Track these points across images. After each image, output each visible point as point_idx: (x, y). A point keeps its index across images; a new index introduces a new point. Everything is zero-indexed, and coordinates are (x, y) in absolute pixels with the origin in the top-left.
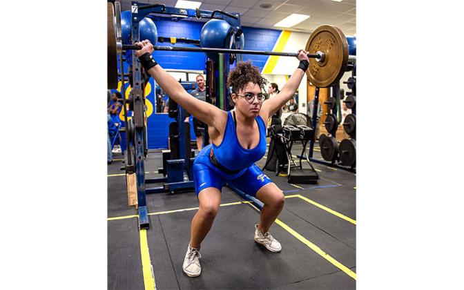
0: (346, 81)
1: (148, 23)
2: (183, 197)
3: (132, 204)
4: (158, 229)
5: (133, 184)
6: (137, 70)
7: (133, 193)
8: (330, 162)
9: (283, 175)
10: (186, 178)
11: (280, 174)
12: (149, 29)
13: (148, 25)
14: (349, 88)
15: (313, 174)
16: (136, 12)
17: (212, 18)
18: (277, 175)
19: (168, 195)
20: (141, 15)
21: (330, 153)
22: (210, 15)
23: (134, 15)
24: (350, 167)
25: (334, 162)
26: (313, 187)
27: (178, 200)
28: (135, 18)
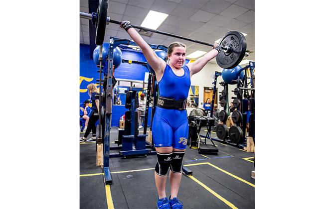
0: (234, 90)
1: (117, 50)
2: (132, 161)
3: (99, 165)
4: (118, 184)
5: (101, 151)
6: (110, 77)
7: (100, 157)
8: (222, 140)
9: (194, 148)
10: (134, 148)
11: (192, 148)
12: (118, 54)
13: (117, 52)
14: (235, 94)
15: (214, 148)
16: (113, 43)
17: (157, 49)
18: (190, 148)
19: (122, 159)
20: (115, 45)
21: (223, 134)
22: (156, 47)
23: (111, 45)
24: (236, 144)
25: (224, 140)
26: (216, 157)
27: (128, 163)
28: (112, 47)
